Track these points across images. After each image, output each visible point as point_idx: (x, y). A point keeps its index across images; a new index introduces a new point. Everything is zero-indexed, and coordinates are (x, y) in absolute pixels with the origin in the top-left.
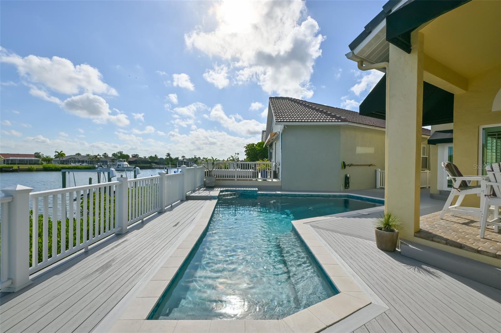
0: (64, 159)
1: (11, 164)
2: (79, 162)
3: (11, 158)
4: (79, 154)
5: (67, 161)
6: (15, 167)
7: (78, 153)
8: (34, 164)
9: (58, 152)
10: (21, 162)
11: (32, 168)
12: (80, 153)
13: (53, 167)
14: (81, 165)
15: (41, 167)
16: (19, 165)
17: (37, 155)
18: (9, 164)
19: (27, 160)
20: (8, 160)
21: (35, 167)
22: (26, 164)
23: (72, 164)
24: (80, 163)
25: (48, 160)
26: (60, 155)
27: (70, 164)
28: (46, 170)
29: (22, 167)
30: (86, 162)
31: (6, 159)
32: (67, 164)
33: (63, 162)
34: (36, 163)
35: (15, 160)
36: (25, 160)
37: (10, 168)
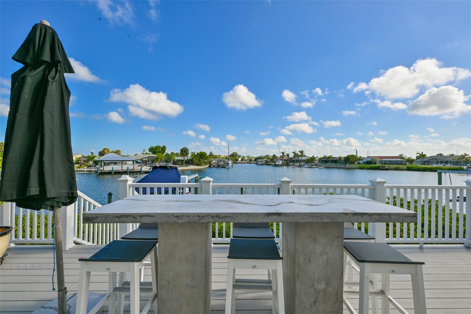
0: (425, 160)
1: (384, 164)
2: (442, 162)
3: (384, 160)
4: (441, 155)
5: (428, 161)
6: (387, 166)
7: (439, 153)
8: (400, 164)
9: (419, 154)
10: (391, 163)
11: (399, 168)
12: (442, 153)
13: (415, 167)
14: (444, 165)
15: (405, 167)
16: (389, 165)
17: (401, 157)
18: (383, 164)
19: (394, 161)
20: (382, 161)
21: (400, 166)
22: (394, 164)
23: (433, 164)
24: (444, 164)
25: (410, 161)
26: (422, 156)
27: (432, 165)
28: (409, 169)
29: (392, 166)
30: (451, 162)
31: (381, 161)
32: (428, 164)
33: (424, 163)
34: (401, 163)
35: (387, 161)
36: (393, 161)
37: (384, 167)
